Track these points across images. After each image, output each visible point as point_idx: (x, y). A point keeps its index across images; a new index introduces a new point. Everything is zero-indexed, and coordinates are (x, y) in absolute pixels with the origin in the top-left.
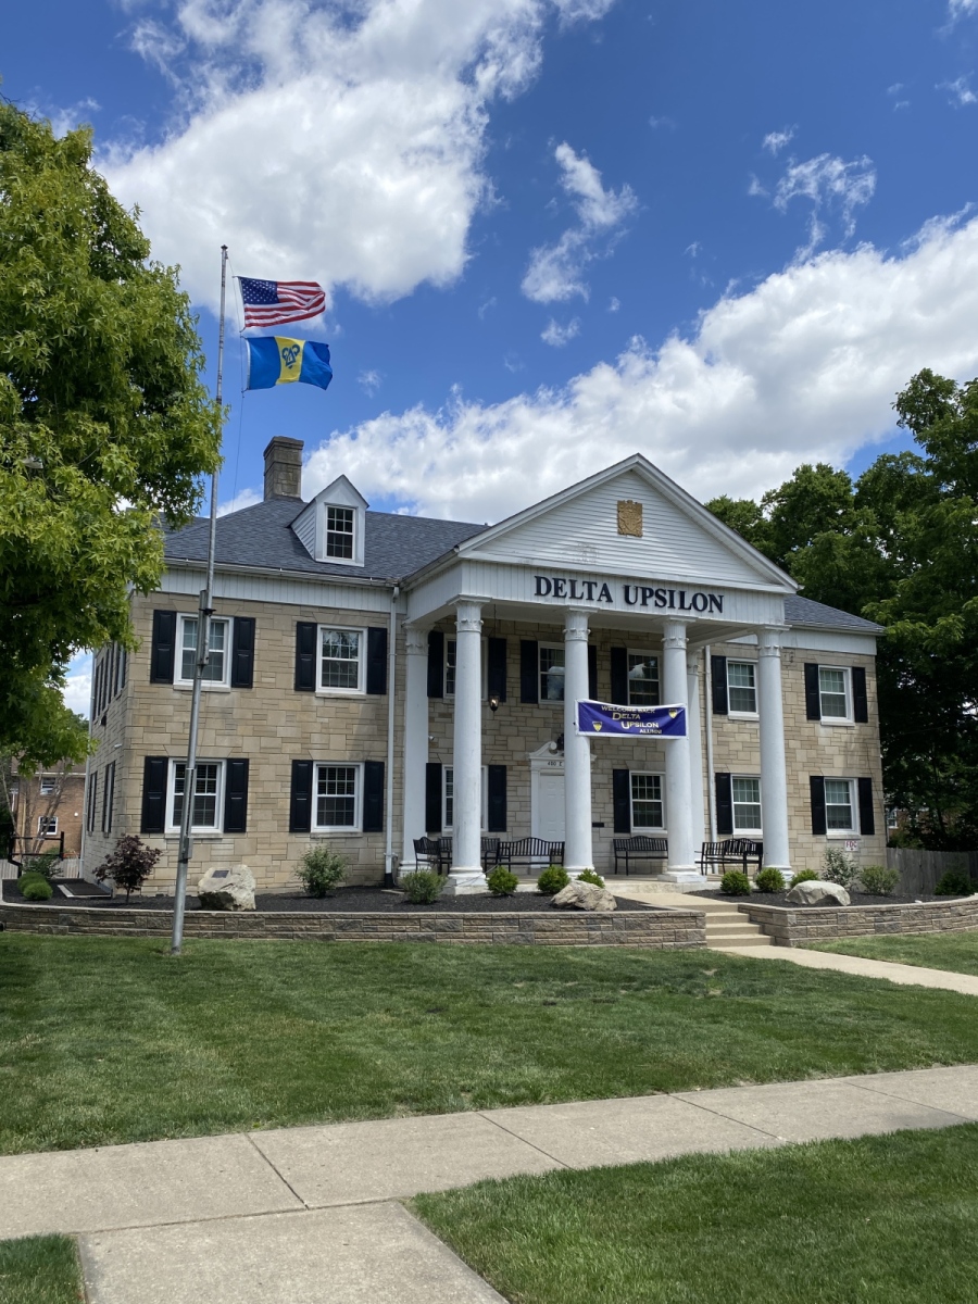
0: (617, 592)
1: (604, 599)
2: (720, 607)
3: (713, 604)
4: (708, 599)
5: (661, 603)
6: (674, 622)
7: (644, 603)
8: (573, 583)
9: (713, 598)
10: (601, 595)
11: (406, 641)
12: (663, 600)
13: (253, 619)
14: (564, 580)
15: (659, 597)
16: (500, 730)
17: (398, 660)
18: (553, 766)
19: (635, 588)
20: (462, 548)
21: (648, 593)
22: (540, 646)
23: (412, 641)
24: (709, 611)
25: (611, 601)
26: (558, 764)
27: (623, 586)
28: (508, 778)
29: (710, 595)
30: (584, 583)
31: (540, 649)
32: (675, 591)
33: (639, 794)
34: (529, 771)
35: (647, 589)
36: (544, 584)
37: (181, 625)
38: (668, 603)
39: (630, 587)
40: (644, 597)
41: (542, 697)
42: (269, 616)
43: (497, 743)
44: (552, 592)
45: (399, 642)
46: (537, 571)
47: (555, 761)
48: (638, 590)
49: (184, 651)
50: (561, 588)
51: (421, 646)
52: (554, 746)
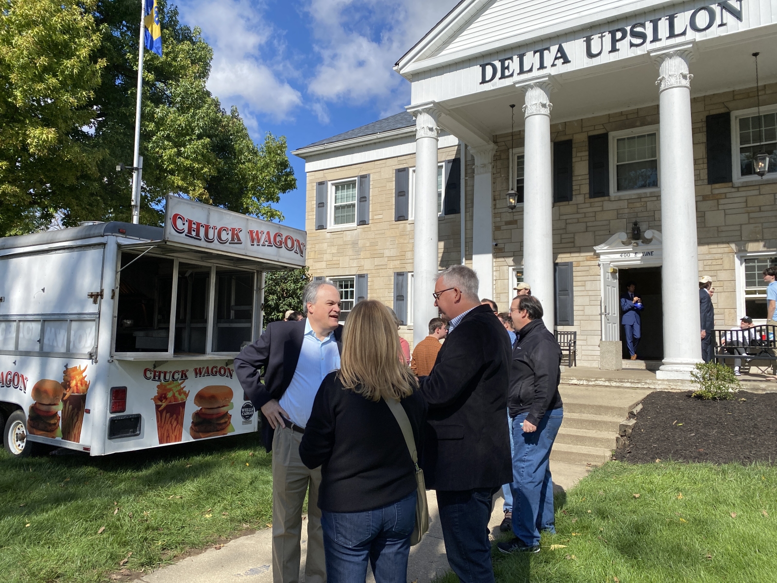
0: (575, 50)
1: (559, 62)
3: (726, 14)
4: (717, 10)
8: (521, 58)
9: (724, 6)
10: (556, 58)
11: (474, 164)
12: (643, 36)
13: (369, 175)
14: (511, 58)
15: (634, 34)
16: (566, 229)
17: (469, 183)
18: (627, 258)
19: (600, 35)
20: (401, 64)
21: (619, 35)
22: (614, 137)
23: (478, 162)
24: (720, 26)
25: (569, 62)
26: (632, 255)
27: (585, 39)
28: (574, 274)
29: (719, 4)
30: (535, 52)
31: (613, 140)
32: (660, 19)
33: (757, 280)
34: (599, 265)
35: (618, 30)
36: (489, 70)
37: (331, 190)
38: (650, 37)
39: (592, 37)
40: (614, 41)
41: (619, 188)
42: (378, 170)
43: (563, 241)
44: (499, 75)
45: (468, 167)
46: (482, 59)
47: (629, 252)
48: (605, 36)
49: (335, 206)
50: (508, 68)
51: (484, 166)
52: (624, 236)
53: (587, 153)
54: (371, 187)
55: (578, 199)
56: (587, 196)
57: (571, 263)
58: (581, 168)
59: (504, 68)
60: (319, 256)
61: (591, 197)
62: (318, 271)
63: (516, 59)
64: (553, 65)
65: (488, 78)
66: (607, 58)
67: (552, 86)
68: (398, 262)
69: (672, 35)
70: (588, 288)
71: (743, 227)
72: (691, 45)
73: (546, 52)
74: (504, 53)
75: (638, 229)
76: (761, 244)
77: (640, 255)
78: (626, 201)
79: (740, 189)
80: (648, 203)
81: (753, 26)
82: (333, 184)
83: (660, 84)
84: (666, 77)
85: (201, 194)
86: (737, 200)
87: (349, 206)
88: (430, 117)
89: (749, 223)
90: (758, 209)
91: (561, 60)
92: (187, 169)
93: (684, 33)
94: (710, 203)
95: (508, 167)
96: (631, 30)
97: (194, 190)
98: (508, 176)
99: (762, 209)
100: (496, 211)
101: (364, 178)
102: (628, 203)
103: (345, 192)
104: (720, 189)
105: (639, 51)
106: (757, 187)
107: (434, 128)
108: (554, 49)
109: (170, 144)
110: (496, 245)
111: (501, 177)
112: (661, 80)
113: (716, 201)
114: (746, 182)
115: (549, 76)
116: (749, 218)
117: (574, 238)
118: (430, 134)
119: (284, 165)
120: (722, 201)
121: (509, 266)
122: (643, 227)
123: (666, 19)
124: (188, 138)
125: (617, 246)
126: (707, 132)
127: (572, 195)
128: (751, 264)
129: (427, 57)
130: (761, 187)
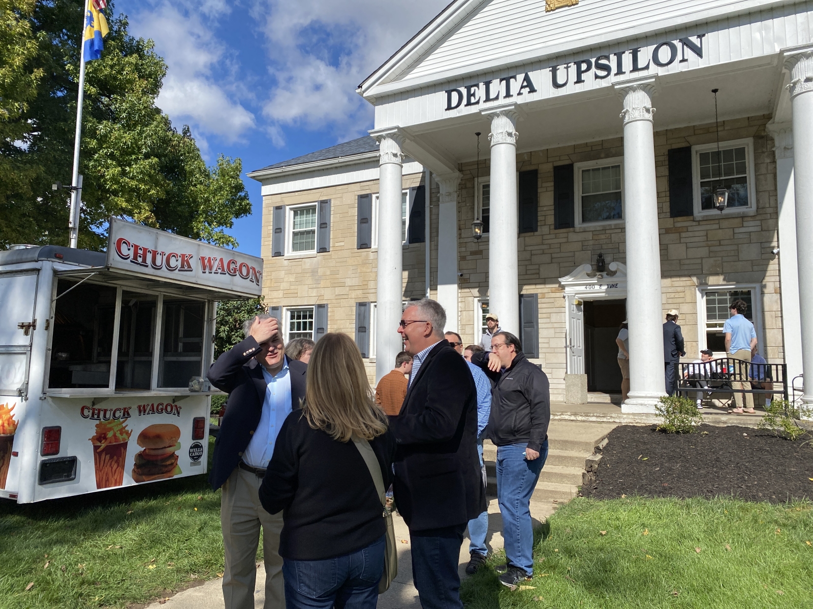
0: (541, 79)
4: (679, 45)
5: (602, 73)
6: (627, 88)
7: (579, 81)
8: (487, 85)
9: (686, 42)
10: (522, 87)
11: (439, 192)
12: (607, 68)
13: (330, 200)
14: (477, 85)
15: (600, 67)
16: (531, 260)
17: (434, 211)
18: (592, 290)
19: (566, 66)
20: (364, 87)
21: (584, 66)
22: (579, 168)
23: (443, 189)
24: (681, 61)
25: (535, 91)
26: (597, 287)
27: (551, 69)
28: (539, 306)
29: (681, 41)
30: (501, 81)
31: (579, 171)
32: (624, 52)
33: (717, 313)
34: (564, 297)
35: (583, 62)
36: (455, 96)
37: (289, 215)
38: (614, 69)
39: (558, 67)
40: (579, 73)
41: (584, 219)
42: (339, 195)
43: (529, 272)
44: (465, 101)
45: (433, 195)
46: (448, 85)
47: (594, 284)
48: (570, 67)
49: (293, 232)
50: (474, 95)
51: (449, 194)
52: (588, 268)
53: (552, 184)
54: (332, 212)
55: (543, 230)
56: (553, 227)
57: (537, 294)
58: (546, 199)
59: (470, 95)
60: (275, 285)
61: (556, 228)
62: (275, 300)
63: (482, 86)
64: (519, 94)
65: (454, 104)
66: (572, 89)
67: (519, 115)
68: (361, 292)
69: (635, 69)
70: (553, 320)
71: (704, 261)
72: (654, 80)
73: (512, 81)
74: (470, 80)
75: (603, 261)
76: (721, 278)
77: (604, 288)
78: (591, 233)
79: (701, 223)
80: (612, 235)
81: (713, 63)
82: (291, 209)
83: (624, 117)
84: (630, 110)
85: (147, 218)
86: (697, 234)
87: (308, 232)
88: (394, 142)
89: (710, 257)
90: (717, 243)
91: (528, 89)
92: (132, 190)
93: (647, 68)
94: (673, 236)
95: (474, 196)
96: (596, 62)
97: (140, 213)
98: (474, 205)
99: (722, 242)
100: (462, 240)
101: (324, 203)
102: (593, 235)
103: (304, 218)
104: (681, 222)
105: (604, 83)
106: (717, 222)
107: (398, 155)
108: (521, 77)
109: (114, 163)
110: (461, 275)
111: (466, 206)
112: (625, 113)
113: (678, 234)
114: (706, 216)
115: (516, 104)
116: (710, 252)
117: (539, 269)
118: (394, 160)
119: (239, 188)
120: (683, 235)
121: (475, 297)
122: (607, 259)
123: (630, 53)
124: (134, 157)
125: (582, 278)
126: (669, 165)
127: (537, 226)
128: (712, 297)
129: (391, 81)
130: (721, 221)
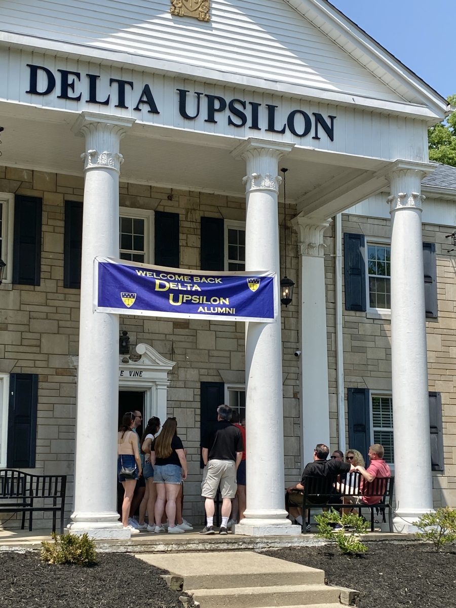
0: (166, 100)
1: (145, 108)
2: (330, 133)
3: (320, 127)
4: (313, 119)
5: (238, 121)
6: (259, 150)
7: (211, 119)
8: (93, 80)
9: (319, 119)
10: (141, 101)
12: (243, 118)
14: (78, 75)
15: (233, 111)
19: (197, 95)
21: (217, 105)
24: (314, 138)
25: (157, 113)
27: (178, 91)
28: (40, 392)
29: (314, 115)
30: (112, 81)
32: (260, 106)
35: (217, 98)
36: (43, 78)
38: (249, 121)
39: (187, 93)
40: (211, 110)
43: (25, 342)
44: (58, 90)
46: (32, 57)
48: (202, 98)
50: (72, 86)
53: (62, 224)
56: (61, 284)
57: (37, 375)
58: (53, 243)
59: (65, 86)
61: (65, 286)
63: (85, 79)
64: (137, 109)
65: (41, 88)
69: (271, 129)
71: (232, 354)
72: (290, 150)
74: (66, 63)
75: (129, 341)
77: (126, 375)
89: (237, 351)
91: (148, 107)
96: (231, 104)
108: (139, 87)
115: (134, 122)
116: (238, 345)
117: (40, 340)
123: (266, 109)
127: (39, 278)
